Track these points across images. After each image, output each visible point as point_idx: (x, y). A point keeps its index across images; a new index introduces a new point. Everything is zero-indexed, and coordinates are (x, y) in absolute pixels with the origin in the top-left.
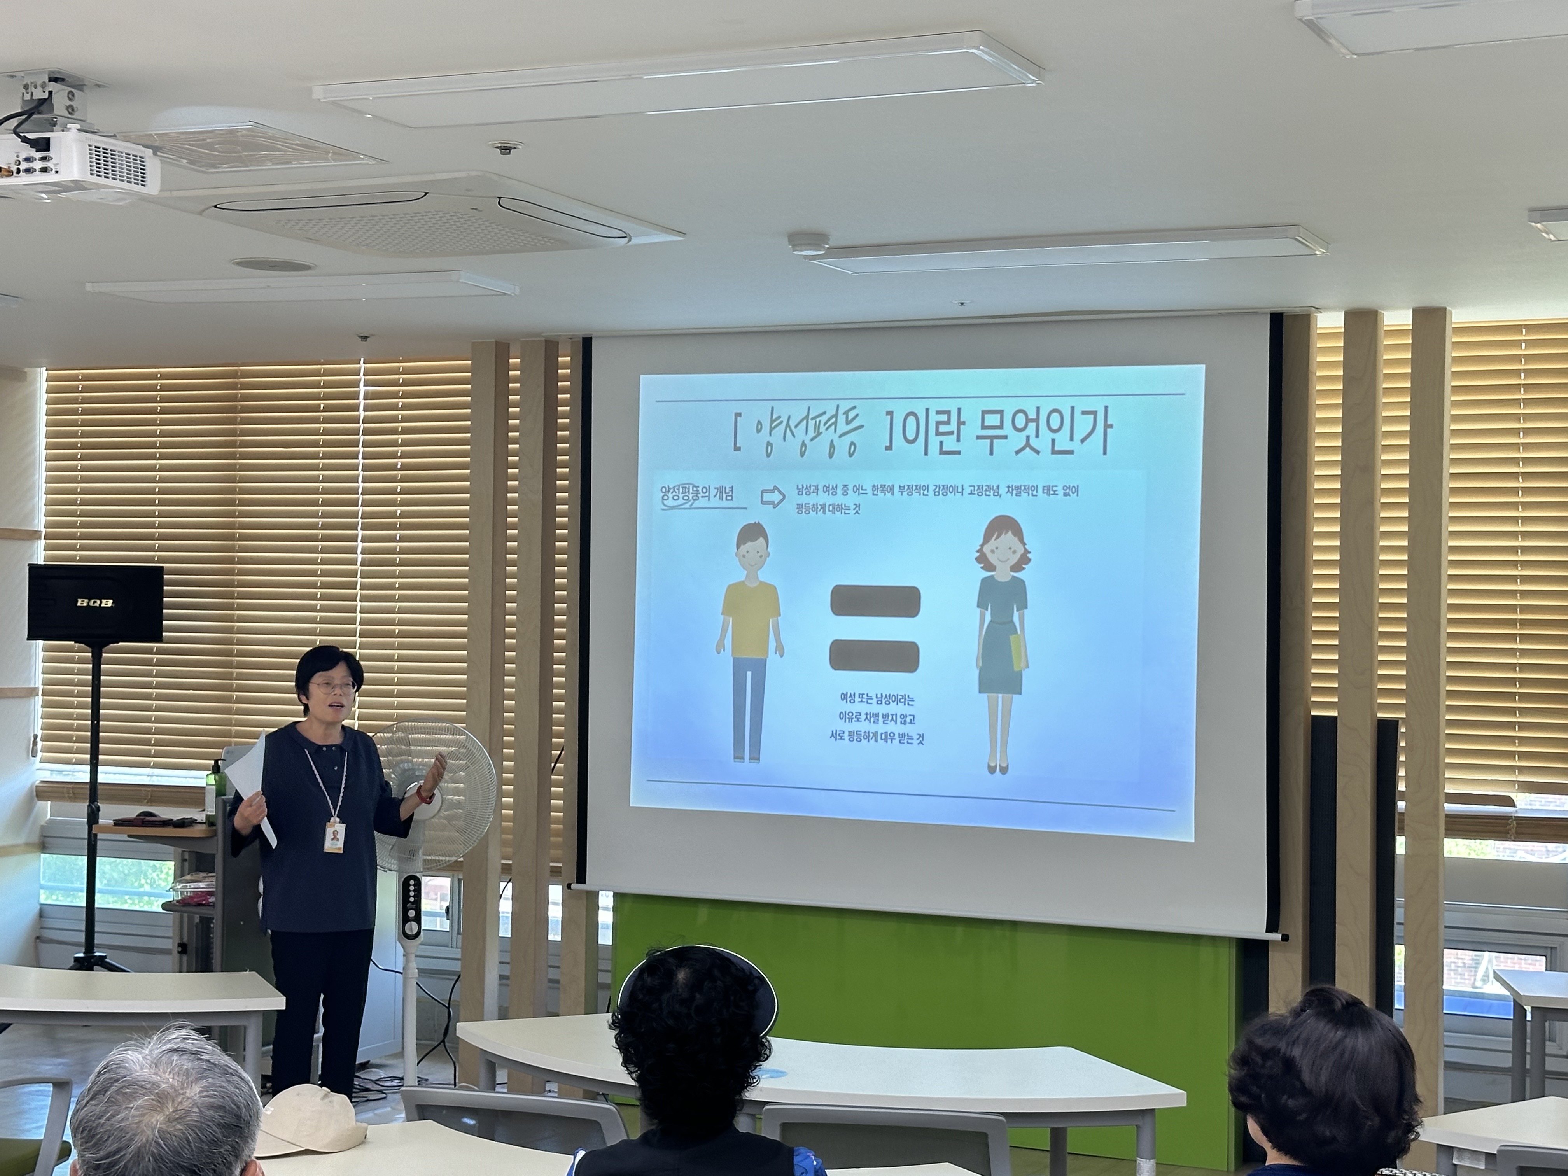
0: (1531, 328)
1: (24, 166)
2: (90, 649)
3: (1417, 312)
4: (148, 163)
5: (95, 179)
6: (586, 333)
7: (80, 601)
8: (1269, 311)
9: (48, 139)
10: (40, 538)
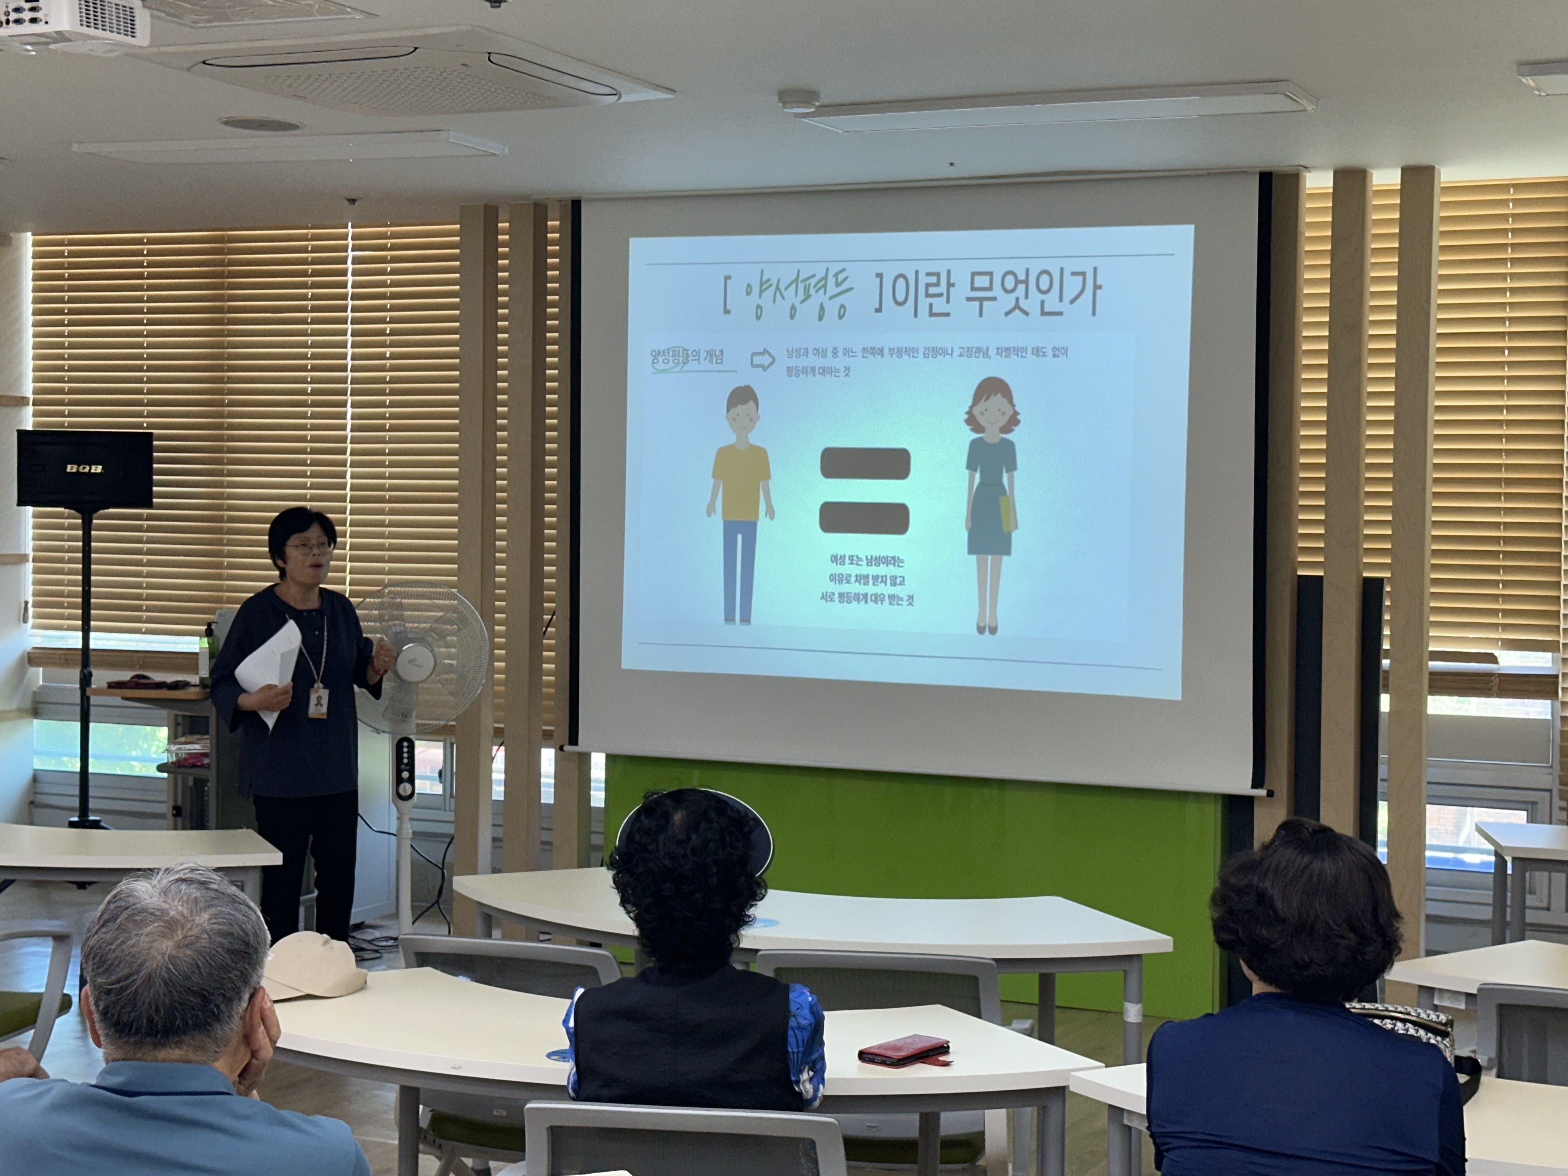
0: (1518, 187)
1: (13, 16)
2: (79, 515)
3: (1406, 171)
4: (137, 13)
5: (85, 30)
6: (575, 196)
7: (69, 466)
8: (1258, 170)
10: (28, 404)
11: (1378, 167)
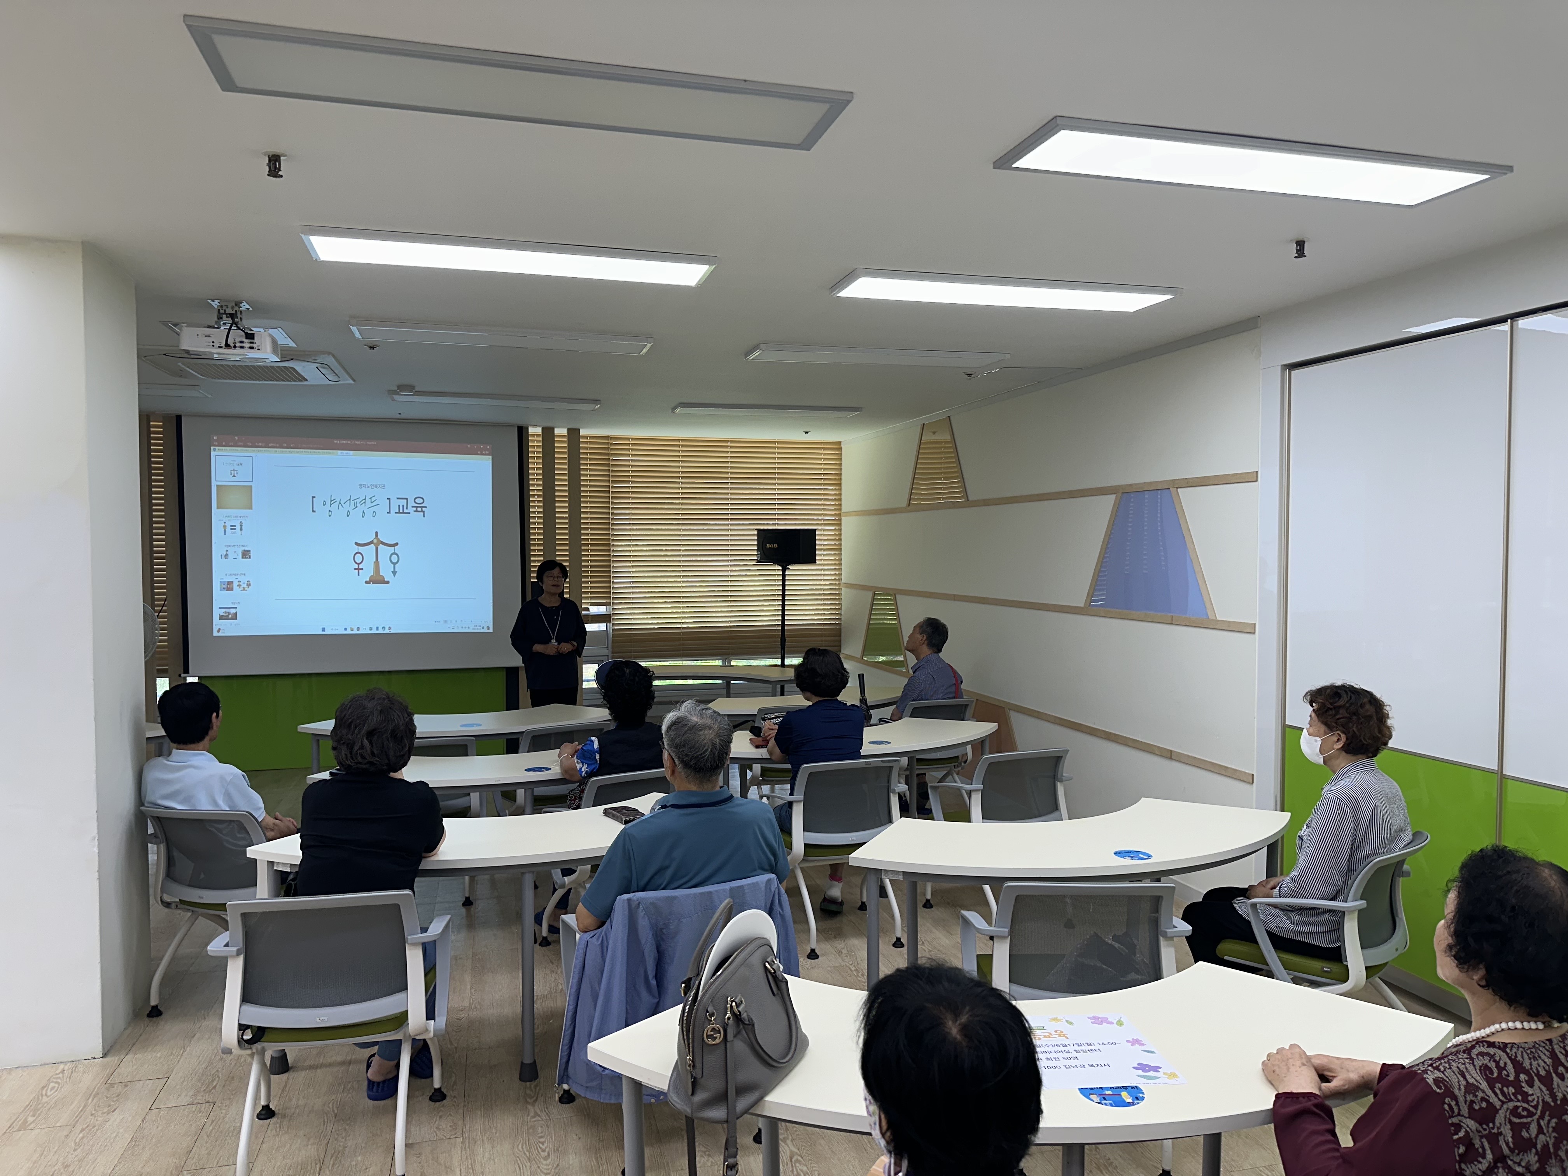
0: (591, 437)
1: (239, 345)
3: (569, 430)
6: (178, 413)
8: (516, 425)
9: (254, 334)
11: (557, 427)
